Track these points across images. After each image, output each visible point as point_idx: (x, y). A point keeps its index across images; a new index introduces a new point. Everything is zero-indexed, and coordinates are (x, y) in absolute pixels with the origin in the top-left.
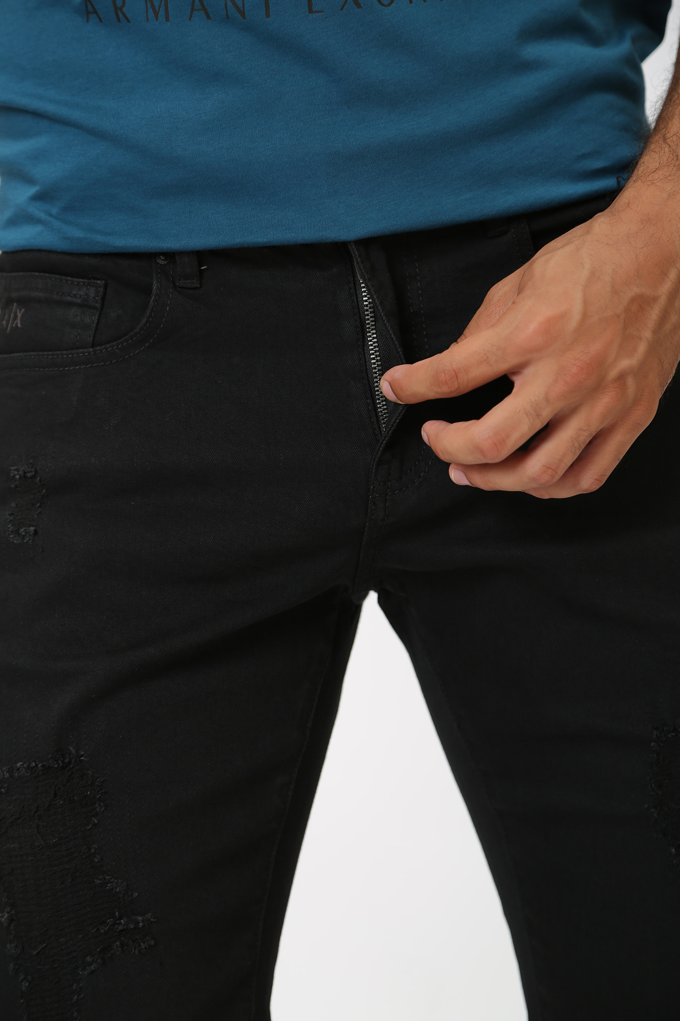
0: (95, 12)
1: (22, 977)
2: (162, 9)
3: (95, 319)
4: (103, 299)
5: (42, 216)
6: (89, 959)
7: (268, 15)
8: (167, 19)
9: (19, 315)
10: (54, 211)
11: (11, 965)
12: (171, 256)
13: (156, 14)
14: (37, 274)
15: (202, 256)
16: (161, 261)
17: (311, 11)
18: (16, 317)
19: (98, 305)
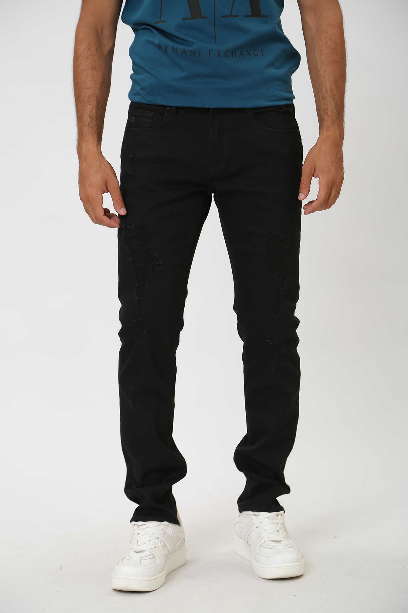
0: (161, 48)
1: (135, 271)
2: (176, 51)
3: (151, 121)
4: (153, 117)
5: (142, 94)
6: (150, 269)
7: (200, 56)
8: (177, 54)
9: (134, 119)
10: (145, 93)
11: (133, 269)
12: (170, 107)
13: (174, 52)
14: (138, 109)
15: (177, 108)
16: (168, 108)
17: (209, 57)
18: (133, 119)
19: (152, 118)
